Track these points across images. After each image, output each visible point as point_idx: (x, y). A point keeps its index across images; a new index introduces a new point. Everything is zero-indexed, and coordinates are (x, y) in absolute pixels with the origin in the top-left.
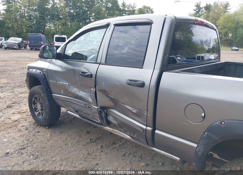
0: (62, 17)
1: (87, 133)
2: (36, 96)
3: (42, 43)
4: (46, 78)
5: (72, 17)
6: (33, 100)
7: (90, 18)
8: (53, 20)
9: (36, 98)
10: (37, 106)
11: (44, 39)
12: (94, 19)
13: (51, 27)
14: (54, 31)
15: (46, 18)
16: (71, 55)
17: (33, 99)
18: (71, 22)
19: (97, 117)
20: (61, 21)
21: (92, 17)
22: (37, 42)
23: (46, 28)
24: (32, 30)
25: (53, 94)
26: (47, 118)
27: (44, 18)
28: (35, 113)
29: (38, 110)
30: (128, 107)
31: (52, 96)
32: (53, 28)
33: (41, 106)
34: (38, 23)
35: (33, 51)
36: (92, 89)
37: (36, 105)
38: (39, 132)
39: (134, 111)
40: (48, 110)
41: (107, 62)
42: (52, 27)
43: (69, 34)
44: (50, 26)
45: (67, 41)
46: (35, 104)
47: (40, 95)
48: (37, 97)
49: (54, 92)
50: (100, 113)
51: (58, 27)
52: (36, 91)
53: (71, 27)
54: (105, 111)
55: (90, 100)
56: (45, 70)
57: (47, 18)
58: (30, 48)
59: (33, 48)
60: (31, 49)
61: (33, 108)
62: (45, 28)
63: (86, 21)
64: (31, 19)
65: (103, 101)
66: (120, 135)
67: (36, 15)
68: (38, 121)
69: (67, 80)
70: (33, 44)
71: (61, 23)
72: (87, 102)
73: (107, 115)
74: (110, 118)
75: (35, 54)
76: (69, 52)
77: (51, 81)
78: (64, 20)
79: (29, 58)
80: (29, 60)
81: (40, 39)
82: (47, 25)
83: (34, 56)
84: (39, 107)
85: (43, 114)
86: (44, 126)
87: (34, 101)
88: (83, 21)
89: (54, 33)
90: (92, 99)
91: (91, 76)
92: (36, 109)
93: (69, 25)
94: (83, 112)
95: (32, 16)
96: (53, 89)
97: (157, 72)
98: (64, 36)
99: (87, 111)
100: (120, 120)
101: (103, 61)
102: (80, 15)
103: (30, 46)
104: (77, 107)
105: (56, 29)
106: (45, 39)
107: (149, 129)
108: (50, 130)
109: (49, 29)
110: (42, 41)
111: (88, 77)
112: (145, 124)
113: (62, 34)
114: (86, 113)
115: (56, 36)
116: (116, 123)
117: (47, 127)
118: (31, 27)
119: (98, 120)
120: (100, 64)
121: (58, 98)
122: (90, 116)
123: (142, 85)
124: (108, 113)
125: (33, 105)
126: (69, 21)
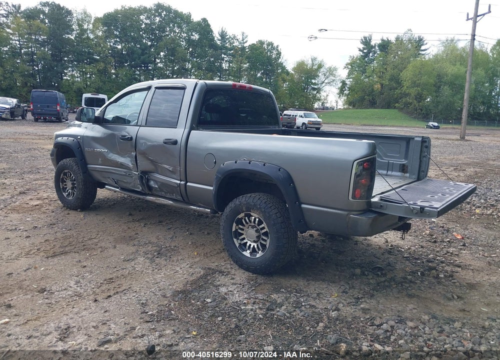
0: (98, 58)
1: (130, 215)
2: (66, 171)
3: (58, 109)
4: (80, 147)
5: (119, 59)
6: (61, 177)
7: (155, 61)
8: (78, 62)
9: (65, 174)
10: (66, 185)
11: (63, 102)
12: (163, 62)
13: (75, 77)
14: (82, 85)
15: (66, 59)
16: (111, 120)
17: (62, 175)
18: (116, 69)
19: (138, 184)
20: (96, 66)
21: (161, 58)
22: (48, 106)
23: (65, 78)
24: (35, 82)
25: (89, 166)
26: (80, 197)
27: (62, 59)
28: (64, 193)
29: (67, 189)
30: (166, 166)
31: (87, 168)
32: (79, 79)
33: (73, 184)
34: (48, 69)
35: (40, 123)
36: (133, 153)
37: (64, 184)
38: (69, 214)
39: (171, 169)
40: (81, 187)
41: (147, 124)
42: (78, 77)
43: (112, 92)
44: (72, 75)
45: (107, 103)
46: (63, 181)
47: (72, 168)
48: (67, 173)
49: (89, 163)
50: (141, 178)
51: (90, 77)
52: (67, 164)
53: (117, 77)
54: (147, 176)
55: (131, 165)
56: (79, 137)
57: (68, 57)
58: (35, 117)
59: (40, 119)
60: (36, 120)
61: (61, 187)
62: (62, 79)
63: (148, 67)
64: (32, 61)
65: (144, 165)
66: (163, 202)
67: (44, 53)
68: (67, 203)
69: (105, 146)
70: (40, 110)
71: (96, 70)
72: (128, 169)
73: (148, 180)
74: (152, 183)
75: (45, 128)
76: (109, 116)
77: (86, 149)
78: (102, 64)
79: (36, 135)
80: (37, 137)
81: (55, 101)
82: (66, 73)
83: (45, 132)
84: (69, 185)
85: (74, 194)
86: (75, 209)
87: (63, 178)
88: (142, 67)
89: (81, 89)
90: (132, 164)
91: (131, 138)
92: (64, 189)
93: (114, 74)
94: (124, 182)
95: (35, 54)
96: (88, 158)
97: (187, 130)
98: (101, 96)
99: (128, 180)
100: (160, 182)
101: (144, 124)
102: (135, 56)
103: (33, 114)
104: (116, 177)
105: (85, 80)
106: (65, 101)
107: (183, 183)
108: (83, 213)
109: (70, 80)
110: (58, 104)
111: (129, 140)
112: (179, 179)
113: (98, 92)
114: (127, 183)
115: (85, 96)
116: (157, 186)
117: (79, 210)
118: (33, 76)
119: (139, 188)
120: (140, 126)
121: (95, 170)
122: (131, 185)
123: (175, 143)
124: (149, 178)
125: (61, 184)
126: (112, 66)
